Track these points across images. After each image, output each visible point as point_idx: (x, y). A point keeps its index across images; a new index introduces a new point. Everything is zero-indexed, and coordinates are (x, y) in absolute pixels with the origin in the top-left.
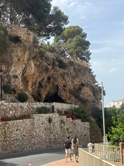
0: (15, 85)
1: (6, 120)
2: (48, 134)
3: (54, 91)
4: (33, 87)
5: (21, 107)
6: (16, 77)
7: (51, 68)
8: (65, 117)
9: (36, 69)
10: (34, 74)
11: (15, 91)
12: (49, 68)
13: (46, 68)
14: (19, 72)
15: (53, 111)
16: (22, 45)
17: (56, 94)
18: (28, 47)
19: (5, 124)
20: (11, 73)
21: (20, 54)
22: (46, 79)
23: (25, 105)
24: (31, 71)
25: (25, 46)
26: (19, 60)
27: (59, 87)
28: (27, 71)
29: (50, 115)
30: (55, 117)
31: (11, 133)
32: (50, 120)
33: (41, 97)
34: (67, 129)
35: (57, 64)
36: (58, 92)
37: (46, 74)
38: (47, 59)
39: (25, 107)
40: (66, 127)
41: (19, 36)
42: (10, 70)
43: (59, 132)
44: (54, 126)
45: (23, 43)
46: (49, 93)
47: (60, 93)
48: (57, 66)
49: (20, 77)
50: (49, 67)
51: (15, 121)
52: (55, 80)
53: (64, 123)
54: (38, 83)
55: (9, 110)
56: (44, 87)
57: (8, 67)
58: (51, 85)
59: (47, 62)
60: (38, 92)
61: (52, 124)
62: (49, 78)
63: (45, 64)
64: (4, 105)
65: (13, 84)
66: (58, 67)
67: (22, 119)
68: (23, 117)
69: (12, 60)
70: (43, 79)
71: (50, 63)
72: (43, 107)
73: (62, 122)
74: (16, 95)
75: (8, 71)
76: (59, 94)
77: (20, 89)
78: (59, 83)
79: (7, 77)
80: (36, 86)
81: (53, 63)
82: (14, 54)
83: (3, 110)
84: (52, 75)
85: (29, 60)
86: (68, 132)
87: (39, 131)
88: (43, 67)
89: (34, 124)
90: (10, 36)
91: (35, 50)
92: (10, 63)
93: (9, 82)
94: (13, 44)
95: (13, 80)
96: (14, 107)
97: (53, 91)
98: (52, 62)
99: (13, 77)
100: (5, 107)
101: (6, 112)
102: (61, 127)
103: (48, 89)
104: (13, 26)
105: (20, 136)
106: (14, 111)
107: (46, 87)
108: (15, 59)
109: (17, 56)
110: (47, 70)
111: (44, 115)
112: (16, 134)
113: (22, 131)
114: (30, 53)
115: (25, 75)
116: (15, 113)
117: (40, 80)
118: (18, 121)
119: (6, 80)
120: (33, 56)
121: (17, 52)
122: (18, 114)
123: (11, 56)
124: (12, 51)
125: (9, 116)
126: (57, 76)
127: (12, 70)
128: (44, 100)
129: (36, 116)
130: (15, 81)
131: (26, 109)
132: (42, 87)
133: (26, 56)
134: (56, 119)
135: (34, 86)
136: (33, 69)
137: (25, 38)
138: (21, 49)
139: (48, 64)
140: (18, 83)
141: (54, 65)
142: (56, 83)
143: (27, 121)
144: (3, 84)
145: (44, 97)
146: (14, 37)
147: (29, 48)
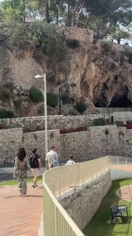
0: (73, 94)
1: (64, 133)
2: (105, 145)
3: (123, 92)
4: (96, 90)
5: (78, 120)
6: (74, 85)
7: (119, 65)
8: (124, 129)
9: (99, 70)
10: (96, 77)
11: (73, 100)
12: (116, 65)
13: (112, 65)
14: (77, 80)
15: (112, 123)
16: (81, 50)
17: (125, 97)
18: (87, 50)
19: (64, 136)
20: (69, 82)
21: (78, 59)
22: (112, 79)
23: (82, 118)
24: (91, 75)
25: (83, 50)
26: (77, 66)
27: (129, 88)
28: (87, 76)
29: (107, 127)
30: (113, 129)
31: (69, 143)
32: (107, 132)
33: (106, 101)
34: (127, 141)
35: (126, 59)
36: (127, 93)
37: (112, 72)
38: (114, 53)
39: (82, 120)
40: (125, 139)
41: (77, 39)
42: (68, 79)
43: (118, 144)
44: (111, 137)
45: (82, 47)
46: (116, 95)
47: (130, 95)
48: (126, 61)
49: (78, 85)
50: (116, 63)
51: (72, 134)
52: (124, 79)
53: (123, 134)
54: (101, 85)
55: (67, 123)
56: (110, 89)
57: (66, 76)
58: (118, 85)
59: (113, 58)
60: (103, 95)
61: (109, 135)
62: (116, 78)
63: (111, 60)
64: (62, 119)
65: (71, 93)
66: (128, 63)
67: (79, 131)
68: (80, 129)
69: (69, 67)
70: (108, 79)
71: (118, 58)
72: (100, 119)
73: (121, 133)
74: (75, 104)
75: (66, 79)
76: (128, 96)
77: (79, 97)
78: (129, 83)
79: (65, 86)
80: (99, 89)
81: (122, 58)
82: (72, 60)
83: (61, 123)
84: (120, 73)
85: (88, 63)
86: (128, 144)
87: (96, 143)
88: (108, 64)
89: (90, 135)
90: (67, 41)
91: (95, 52)
92: (68, 71)
93: (67, 91)
94: (71, 50)
95: (71, 88)
96: (71, 120)
97: (121, 93)
98: (120, 57)
99: (72, 86)
100: (63, 121)
101: (64, 125)
102: (120, 139)
103: (115, 90)
104: (70, 29)
105: (77, 146)
106: (71, 124)
107: (112, 88)
108: (73, 66)
109: (75, 63)
110: (113, 67)
111: (100, 127)
112: (73, 145)
113: (78, 142)
114: (89, 56)
115: (85, 80)
116: (72, 126)
117: (104, 80)
118: (74, 133)
119: (64, 89)
120: (93, 58)
121: (75, 58)
122: (75, 126)
123: (69, 63)
124: (70, 58)
125: (67, 128)
126: (126, 74)
127: (70, 78)
128: (110, 103)
129: (92, 129)
130: (73, 90)
131: (83, 121)
132: (107, 88)
133: (86, 60)
134: (114, 130)
135: (97, 88)
136: (94, 72)
137: (84, 40)
138: (79, 54)
139: (114, 60)
140: (77, 92)
141: (122, 60)
142: (125, 84)
143: (83, 133)
144: (62, 94)
145: (110, 100)
146: (72, 40)
147: (89, 51)
